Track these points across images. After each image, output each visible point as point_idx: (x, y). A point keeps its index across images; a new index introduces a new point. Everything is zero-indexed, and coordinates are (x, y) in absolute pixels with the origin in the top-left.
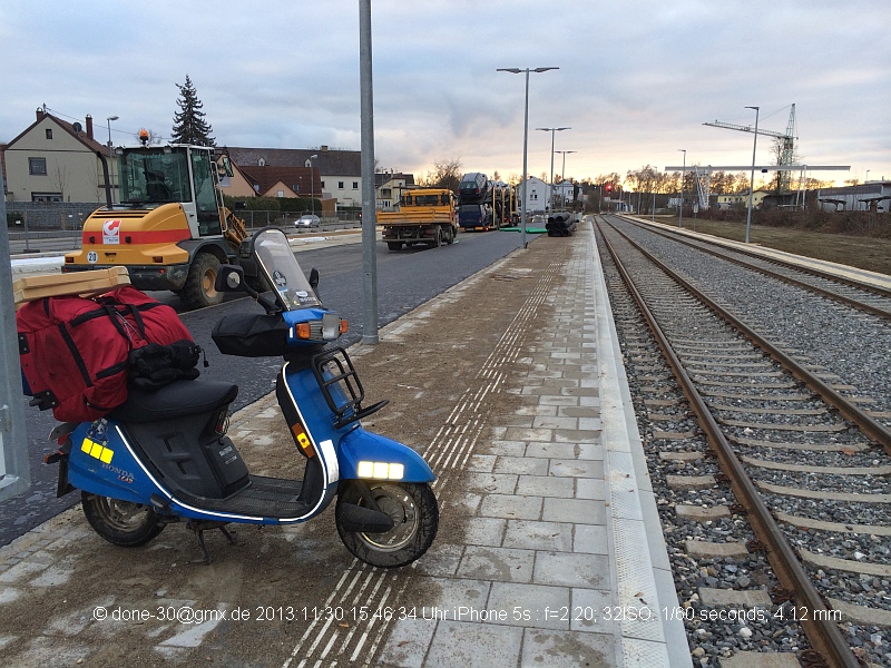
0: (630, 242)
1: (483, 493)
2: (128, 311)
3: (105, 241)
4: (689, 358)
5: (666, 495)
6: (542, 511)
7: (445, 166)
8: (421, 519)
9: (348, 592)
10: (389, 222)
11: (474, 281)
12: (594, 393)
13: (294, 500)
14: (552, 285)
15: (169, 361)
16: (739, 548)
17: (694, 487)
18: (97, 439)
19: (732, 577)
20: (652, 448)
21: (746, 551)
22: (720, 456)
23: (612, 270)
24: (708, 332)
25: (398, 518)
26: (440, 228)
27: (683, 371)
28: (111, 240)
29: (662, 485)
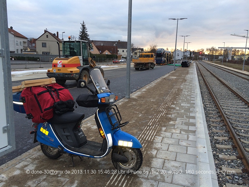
0: (206, 69)
1: (158, 149)
2: (55, 90)
3: (58, 66)
4: (224, 106)
5: (216, 151)
6: (176, 158)
7: (152, 46)
8: (137, 160)
9: (114, 181)
10: (136, 62)
11: (159, 80)
12: (194, 118)
13: (99, 150)
14: (182, 82)
15: (65, 106)
16: (240, 171)
17: (225, 149)
18: (44, 128)
19: (237, 180)
20: (212, 135)
21: (241, 172)
22: (234, 139)
23: (201, 78)
24: (230, 98)
25: (130, 159)
26: (150, 64)
27: (222, 110)
28: (60, 66)
29: (214, 147)
